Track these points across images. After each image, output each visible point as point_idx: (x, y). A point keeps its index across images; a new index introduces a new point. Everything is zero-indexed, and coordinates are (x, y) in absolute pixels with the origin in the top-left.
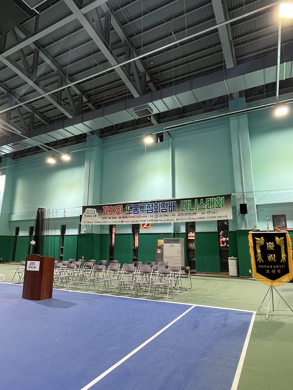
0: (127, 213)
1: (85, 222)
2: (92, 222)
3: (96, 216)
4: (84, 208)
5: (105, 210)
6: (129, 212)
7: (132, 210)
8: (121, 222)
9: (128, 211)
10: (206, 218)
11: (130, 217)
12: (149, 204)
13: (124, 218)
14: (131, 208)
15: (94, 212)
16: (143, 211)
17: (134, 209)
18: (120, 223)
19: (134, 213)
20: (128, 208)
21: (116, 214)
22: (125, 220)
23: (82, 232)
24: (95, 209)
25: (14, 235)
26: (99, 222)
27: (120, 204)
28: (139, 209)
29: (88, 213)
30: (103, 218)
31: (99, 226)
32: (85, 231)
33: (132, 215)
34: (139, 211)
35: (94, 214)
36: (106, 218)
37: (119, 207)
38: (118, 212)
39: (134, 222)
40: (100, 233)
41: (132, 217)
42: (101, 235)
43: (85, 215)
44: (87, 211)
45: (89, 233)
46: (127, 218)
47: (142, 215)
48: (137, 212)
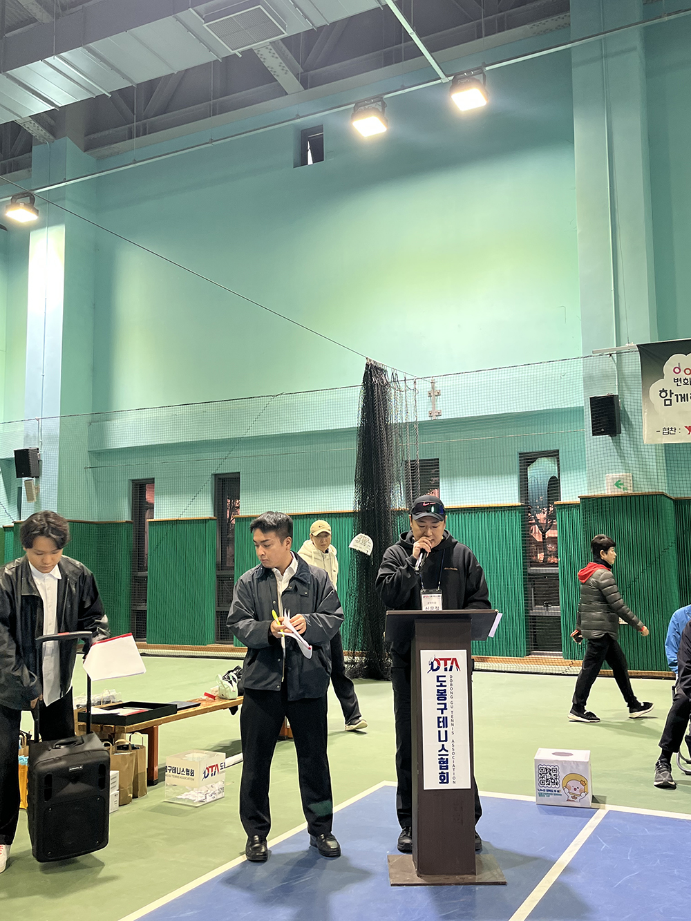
1: (667, 431)
4: (655, 353)
23: (602, 490)
25: (124, 514)
29: (687, 382)
32: (617, 485)
43: (663, 391)
44: (677, 370)
45: (647, 490)
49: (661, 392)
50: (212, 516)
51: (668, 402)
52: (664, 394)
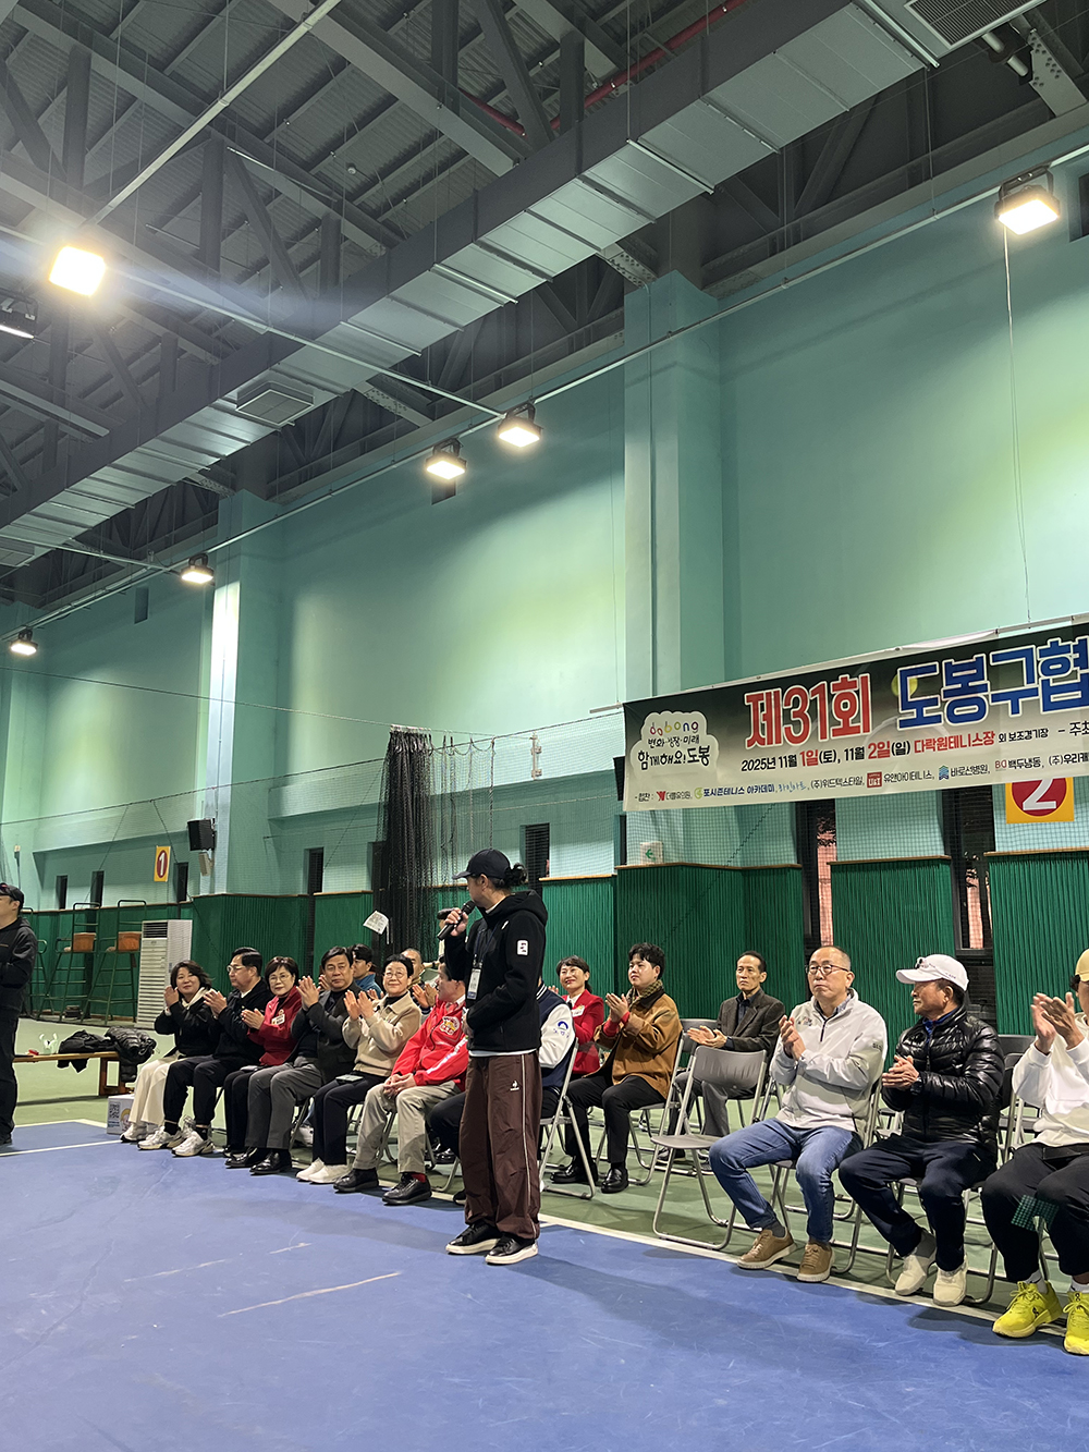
0: (904, 724)
1: (643, 797)
2: (687, 795)
3: (704, 753)
4: (636, 713)
5: (761, 715)
6: (920, 713)
7: (941, 697)
8: (865, 781)
9: (906, 705)
11: (929, 744)
12: (1055, 649)
13: (884, 754)
14: (931, 685)
15: (691, 733)
16: (1014, 697)
17: (948, 694)
18: (862, 791)
19: (953, 718)
20: (912, 687)
21: (829, 731)
22: (894, 765)
23: (636, 860)
24: (698, 717)
26: (729, 791)
27: (853, 670)
28: (984, 688)
29: (660, 743)
30: (748, 765)
31: (732, 816)
32: (648, 854)
33: (943, 729)
34: (989, 703)
35: (693, 745)
36: (767, 764)
37: (846, 684)
38: (845, 716)
39: (955, 772)
40: (737, 863)
41: (943, 744)
42: (746, 872)
43: (642, 753)
44: (652, 731)
46: (903, 752)
47: (1008, 723)
48: (975, 709)
49: (639, 755)
50: (369, 889)
51: (644, 766)
52: (641, 757)
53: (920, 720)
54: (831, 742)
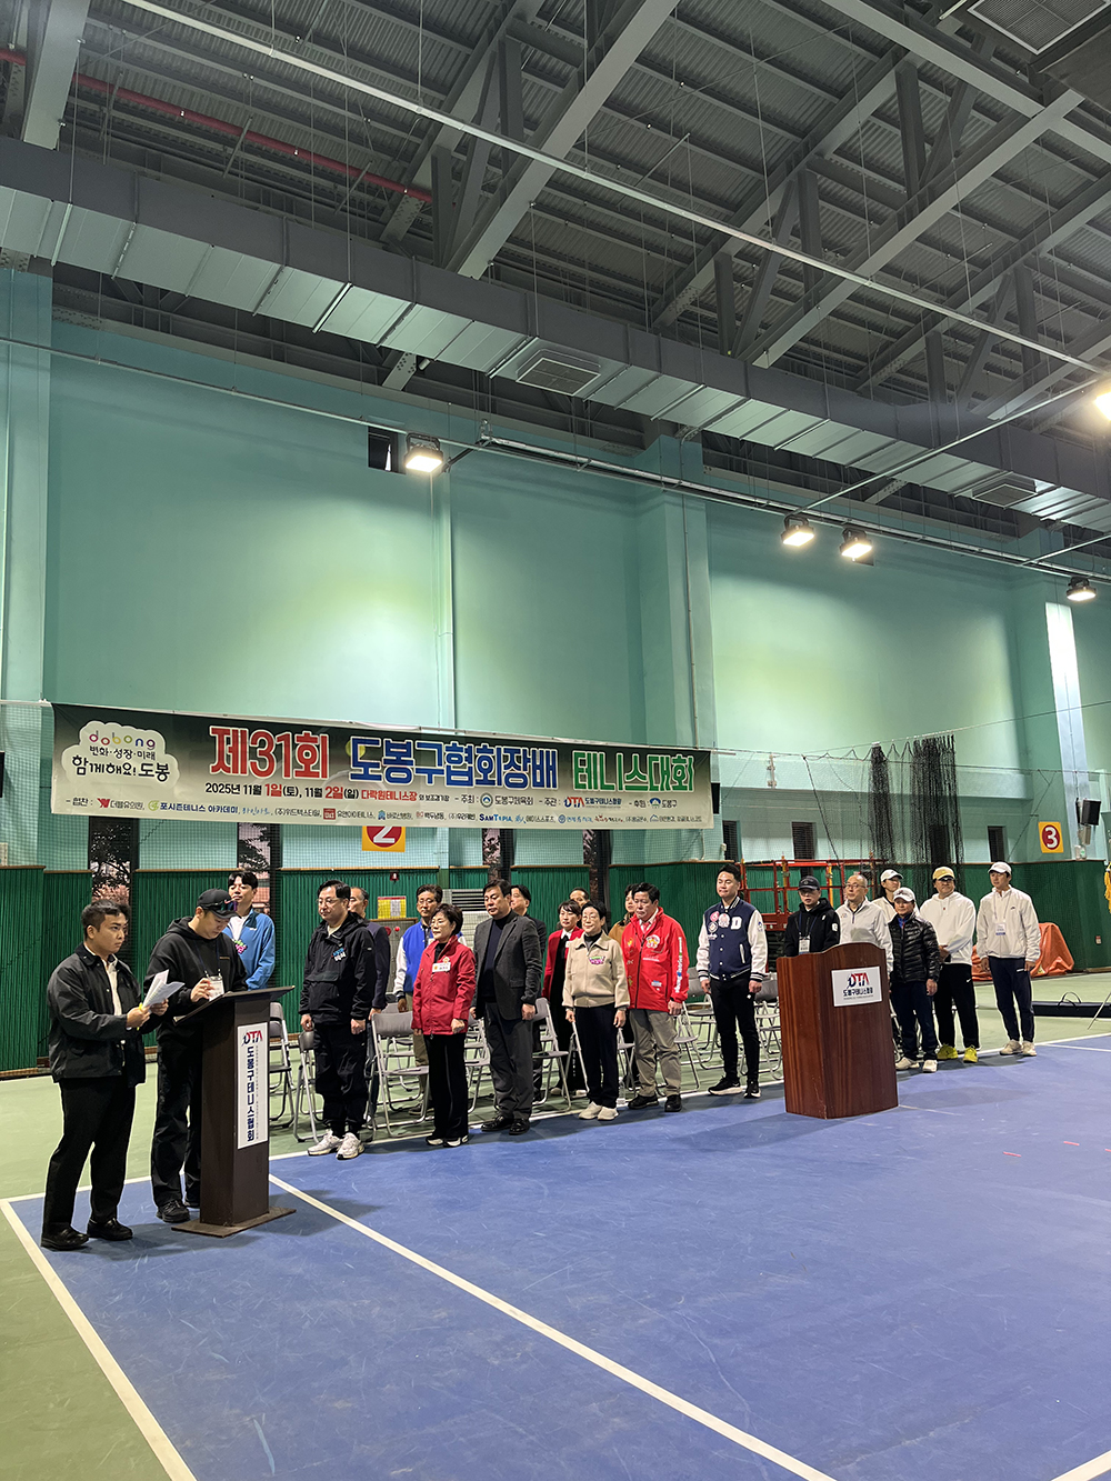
0: (354, 776)
1: (78, 802)
2: (139, 805)
3: (163, 771)
4: (69, 717)
5: (226, 748)
6: (366, 771)
7: (381, 763)
8: (322, 813)
9: (356, 764)
10: (648, 819)
11: (372, 794)
12: (454, 748)
13: (337, 796)
14: (373, 753)
15: (145, 748)
16: (430, 773)
17: (386, 762)
18: (319, 821)
19: (390, 779)
20: (361, 752)
21: (292, 772)
22: (345, 805)
24: (155, 736)
26: (188, 808)
27: (316, 729)
28: (411, 763)
30: (212, 788)
33: (382, 785)
34: (414, 773)
35: (148, 761)
36: (232, 789)
37: (307, 738)
38: (307, 763)
39: (390, 816)
41: (382, 795)
43: (77, 758)
44: (93, 738)
45: (24, 864)
46: (353, 797)
47: (425, 789)
48: (405, 775)
49: (75, 759)
51: (81, 771)
52: (77, 762)
53: (366, 776)
54: (293, 780)
